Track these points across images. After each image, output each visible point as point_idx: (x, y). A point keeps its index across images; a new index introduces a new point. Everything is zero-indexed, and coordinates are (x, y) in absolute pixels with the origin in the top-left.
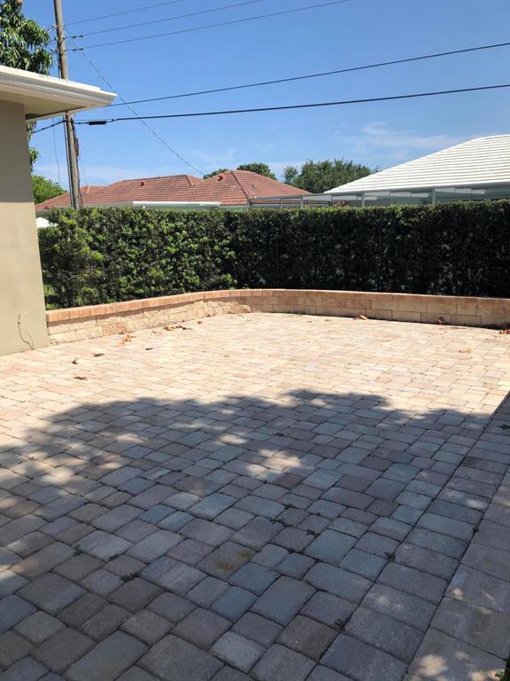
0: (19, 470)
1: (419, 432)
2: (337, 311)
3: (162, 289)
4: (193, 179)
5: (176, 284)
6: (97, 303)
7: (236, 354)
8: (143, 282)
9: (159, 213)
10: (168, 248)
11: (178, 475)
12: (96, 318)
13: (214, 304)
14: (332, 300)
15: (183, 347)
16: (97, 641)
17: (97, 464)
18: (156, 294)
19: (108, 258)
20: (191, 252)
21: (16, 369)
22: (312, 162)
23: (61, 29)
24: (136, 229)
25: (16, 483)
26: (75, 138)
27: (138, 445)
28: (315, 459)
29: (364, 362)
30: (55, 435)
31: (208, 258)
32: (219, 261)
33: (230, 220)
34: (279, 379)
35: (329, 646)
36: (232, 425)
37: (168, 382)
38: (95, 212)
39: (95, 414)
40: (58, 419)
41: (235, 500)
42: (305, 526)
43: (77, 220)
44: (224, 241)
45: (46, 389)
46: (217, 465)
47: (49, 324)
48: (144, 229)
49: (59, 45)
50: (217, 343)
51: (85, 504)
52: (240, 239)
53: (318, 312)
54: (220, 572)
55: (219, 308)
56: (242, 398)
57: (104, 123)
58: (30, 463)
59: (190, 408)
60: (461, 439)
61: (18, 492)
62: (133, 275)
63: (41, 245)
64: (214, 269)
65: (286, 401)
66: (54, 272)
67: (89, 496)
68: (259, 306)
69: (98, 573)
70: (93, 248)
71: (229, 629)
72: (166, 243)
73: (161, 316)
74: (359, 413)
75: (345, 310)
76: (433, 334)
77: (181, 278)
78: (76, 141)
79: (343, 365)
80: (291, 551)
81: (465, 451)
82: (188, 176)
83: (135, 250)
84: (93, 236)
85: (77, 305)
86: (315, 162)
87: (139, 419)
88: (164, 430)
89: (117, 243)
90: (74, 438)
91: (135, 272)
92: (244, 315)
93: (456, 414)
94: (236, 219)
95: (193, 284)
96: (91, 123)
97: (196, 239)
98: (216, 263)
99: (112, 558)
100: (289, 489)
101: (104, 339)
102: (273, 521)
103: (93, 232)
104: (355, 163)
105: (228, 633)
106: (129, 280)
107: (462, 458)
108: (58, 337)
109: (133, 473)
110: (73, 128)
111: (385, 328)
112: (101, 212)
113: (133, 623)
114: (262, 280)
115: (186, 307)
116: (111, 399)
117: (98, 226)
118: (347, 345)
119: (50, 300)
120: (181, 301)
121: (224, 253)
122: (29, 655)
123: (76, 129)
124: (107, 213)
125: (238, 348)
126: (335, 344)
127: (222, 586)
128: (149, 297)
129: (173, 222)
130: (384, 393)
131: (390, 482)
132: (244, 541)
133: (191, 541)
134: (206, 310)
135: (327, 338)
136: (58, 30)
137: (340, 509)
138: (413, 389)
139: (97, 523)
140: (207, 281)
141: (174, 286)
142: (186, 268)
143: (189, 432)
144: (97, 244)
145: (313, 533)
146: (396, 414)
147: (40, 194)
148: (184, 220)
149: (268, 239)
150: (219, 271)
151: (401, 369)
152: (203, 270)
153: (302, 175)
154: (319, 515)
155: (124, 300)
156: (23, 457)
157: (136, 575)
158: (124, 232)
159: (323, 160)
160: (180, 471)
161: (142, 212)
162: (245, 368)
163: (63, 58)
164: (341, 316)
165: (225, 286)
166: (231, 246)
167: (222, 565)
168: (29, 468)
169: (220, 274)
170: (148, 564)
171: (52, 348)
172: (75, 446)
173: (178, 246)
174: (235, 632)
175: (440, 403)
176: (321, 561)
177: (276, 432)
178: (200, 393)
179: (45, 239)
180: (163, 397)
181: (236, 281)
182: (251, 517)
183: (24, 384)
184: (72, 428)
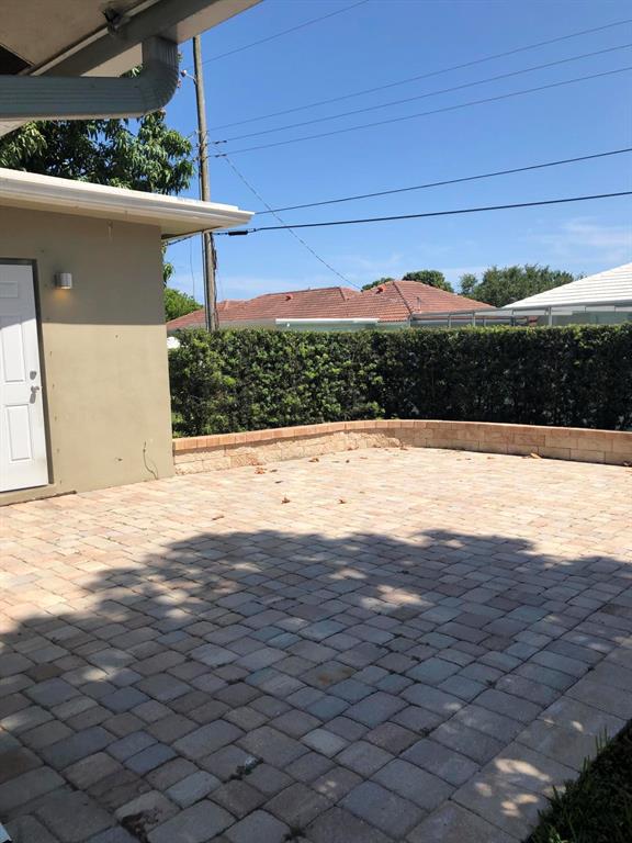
0: (139, 589)
1: (562, 577)
2: (503, 447)
3: (298, 418)
4: (347, 291)
5: (315, 412)
6: (227, 432)
7: (373, 491)
8: (277, 409)
9: (298, 335)
10: (307, 373)
11: (292, 603)
12: (225, 447)
13: (357, 436)
14: (496, 435)
15: (316, 481)
16: (201, 725)
17: (213, 588)
18: (292, 423)
19: (241, 383)
20: (332, 378)
21: (139, 498)
22: (495, 269)
23: (203, 135)
24: (272, 353)
25: (135, 600)
26: (213, 250)
27: (257, 574)
28: (437, 596)
29: (521, 504)
30: (174, 561)
31: (352, 384)
32: (364, 386)
33: (378, 342)
34: (417, 518)
35: (411, 746)
36: (355, 561)
37: (295, 517)
38: (228, 334)
39: (214, 544)
40: (176, 547)
41: (344, 627)
42: (410, 653)
43: (209, 342)
44: (371, 365)
45: (168, 518)
46: (331, 595)
47: (175, 453)
48: (281, 353)
49: (201, 152)
50: (354, 478)
51: (199, 621)
52: (389, 362)
53: (481, 448)
54: (320, 683)
55: (363, 441)
56: (371, 536)
57: (245, 233)
58: (148, 584)
59: (313, 542)
60: (607, 587)
61: (137, 608)
62: (266, 402)
63: (172, 369)
64: (358, 396)
65: (418, 541)
66: (183, 398)
67: (202, 615)
68: (408, 439)
69: (205, 676)
70: (225, 372)
71: (320, 727)
72: (305, 368)
73: (296, 447)
74: (498, 556)
75: (513, 446)
76: (615, 477)
77: (320, 406)
78: (214, 252)
79: (494, 507)
80: (392, 672)
81: (607, 598)
82: (342, 287)
83: (270, 375)
84: (226, 360)
85: (206, 434)
86: (499, 269)
87: (259, 550)
88: (283, 561)
89: (251, 367)
90: (192, 564)
91: (269, 399)
92: (390, 449)
93: (610, 562)
94: (386, 340)
95: (334, 413)
96: (231, 234)
97: (338, 363)
98: (361, 389)
99: (219, 666)
100: (403, 621)
101: (233, 471)
102: (379, 646)
103: (226, 356)
104: (552, 269)
105: (318, 730)
106: (262, 407)
107: (601, 604)
108: (184, 467)
109: (248, 597)
110: (212, 239)
111: (559, 468)
112: (235, 335)
113: (234, 715)
114: (415, 410)
115: (324, 439)
116: (233, 530)
117: (231, 349)
118: (507, 486)
119: (177, 428)
120: (318, 431)
121: (370, 378)
122: (142, 730)
123: (215, 240)
124: (240, 336)
125: (377, 484)
126: (492, 485)
127: (319, 694)
128: (285, 426)
129: (313, 345)
130: (534, 537)
131: (512, 621)
132: (348, 661)
133: (297, 658)
134: (348, 442)
135: (484, 477)
136: (200, 135)
137: (451, 641)
138: (569, 535)
139: (209, 637)
140: (350, 410)
141: (312, 415)
142: (326, 394)
143: (308, 565)
144: (229, 368)
145: (418, 659)
146: (540, 559)
147: (172, 310)
148: (326, 342)
149: (422, 363)
150: (364, 398)
151: (563, 513)
152: (346, 398)
153: (484, 284)
154: (428, 644)
155: (256, 429)
156: (142, 579)
157: (241, 680)
158: (259, 355)
159: (510, 266)
160: (294, 599)
161: (279, 335)
162: (381, 506)
163: (204, 165)
164: (508, 454)
165: (370, 415)
166: (378, 371)
167: (321, 679)
168: (146, 589)
169: (366, 402)
170: (252, 673)
171: (176, 478)
172: (193, 571)
173: (318, 371)
174: (326, 729)
175: (598, 550)
176: (419, 682)
177: (401, 569)
178: (327, 528)
179: (176, 362)
180: (287, 530)
181: (383, 410)
182: (358, 641)
183: (147, 513)
184: (190, 555)
